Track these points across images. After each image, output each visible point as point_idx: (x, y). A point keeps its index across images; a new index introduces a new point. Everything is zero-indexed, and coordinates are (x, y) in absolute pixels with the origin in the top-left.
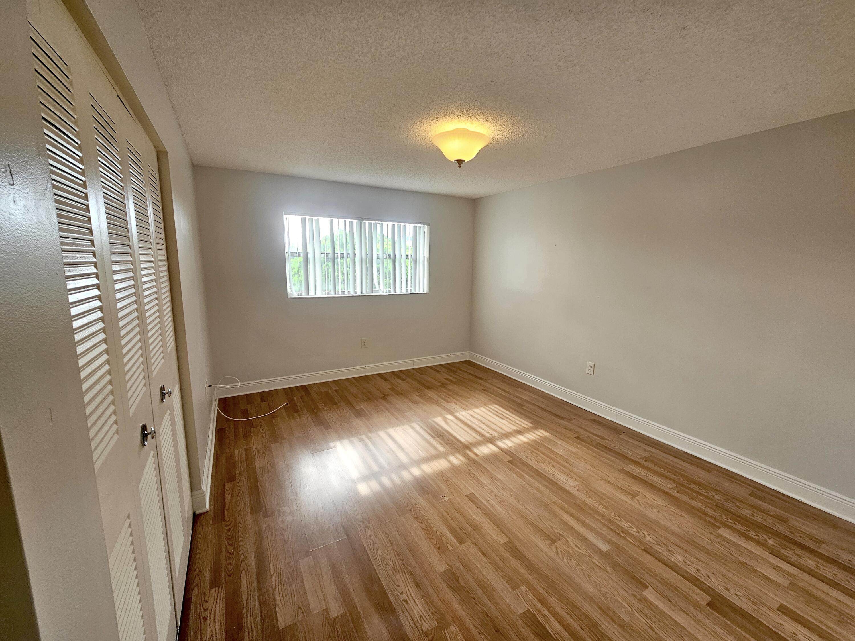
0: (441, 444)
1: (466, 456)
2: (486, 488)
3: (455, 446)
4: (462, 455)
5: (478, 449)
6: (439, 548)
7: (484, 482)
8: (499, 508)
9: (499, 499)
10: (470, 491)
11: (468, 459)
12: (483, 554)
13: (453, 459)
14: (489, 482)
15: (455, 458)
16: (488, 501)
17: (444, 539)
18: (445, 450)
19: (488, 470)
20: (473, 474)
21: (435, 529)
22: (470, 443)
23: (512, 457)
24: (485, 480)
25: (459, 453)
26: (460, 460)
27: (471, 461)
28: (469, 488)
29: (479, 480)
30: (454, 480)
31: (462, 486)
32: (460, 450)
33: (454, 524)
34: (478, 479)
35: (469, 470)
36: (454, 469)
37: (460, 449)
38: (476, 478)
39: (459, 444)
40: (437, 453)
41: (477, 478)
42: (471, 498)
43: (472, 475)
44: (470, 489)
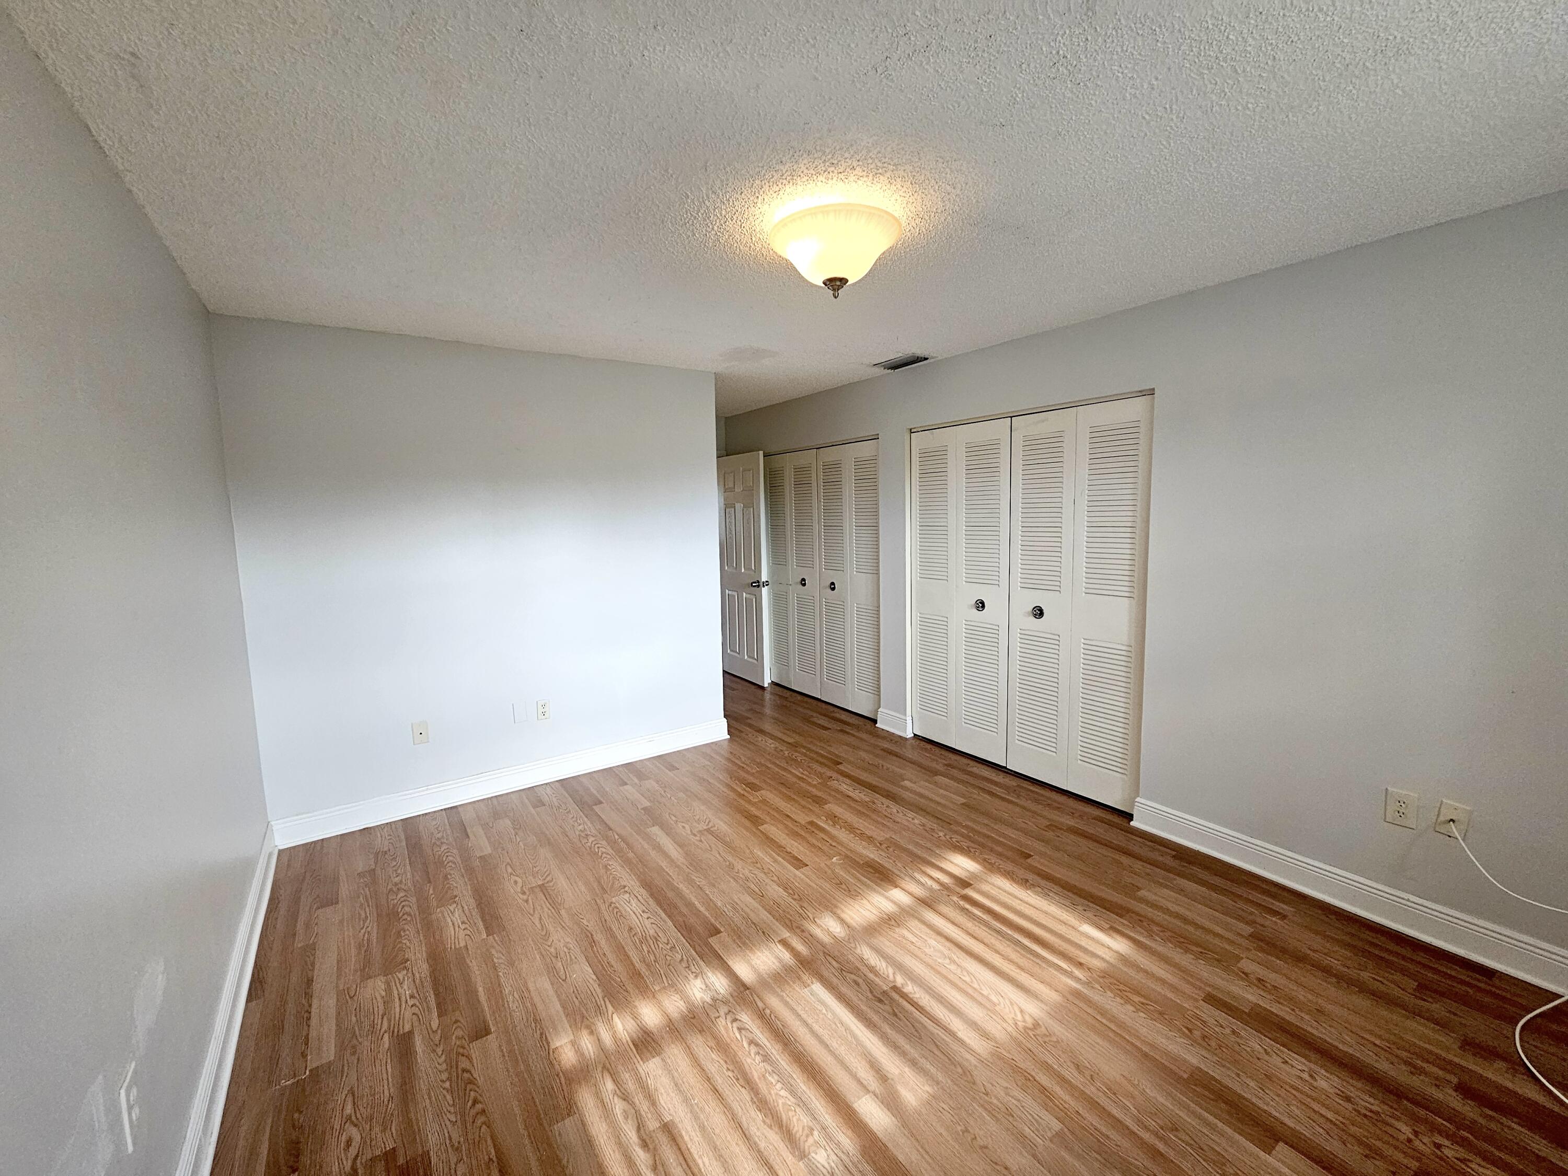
0: (872, 969)
1: (809, 939)
2: (775, 879)
3: (834, 963)
4: (819, 941)
5: (780, 960)
6: (835, 817)
7: (777, 888)
8: (761, 855)
9: (759, 865)
10: (801, 872)
11: (803, 931)
12: (788, 816)
13: (836, 928)
14: (768, 887)
15: (831, 929)
16: (775, 861)
17: (831, 823)
18: (858, 951)
19: (766, 910)
20: (795, 900)
21: (843, 829)
22: (799, 978)
23: (708, 945)
24: (775, 891)
25: (823, 945)
26: (819, 926)
27: (798, 927)
28: (803, 876)
29: (785, 889)
30: (828, 886)
31: (814, 877)
32: (821, 954)
33: (822, 835)
34: (786, 891)
35: (801, 907)
36: (829, 906)
37: (822, 957)
38: (791, 891)
39: (826, 974)
40: (875, 941)
41: (788, 892)
42: (799, 863)
43: (796, 897)
44: (800, 875)
